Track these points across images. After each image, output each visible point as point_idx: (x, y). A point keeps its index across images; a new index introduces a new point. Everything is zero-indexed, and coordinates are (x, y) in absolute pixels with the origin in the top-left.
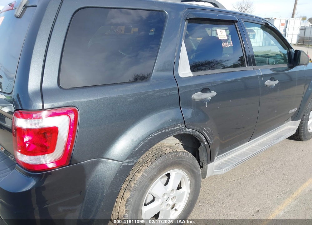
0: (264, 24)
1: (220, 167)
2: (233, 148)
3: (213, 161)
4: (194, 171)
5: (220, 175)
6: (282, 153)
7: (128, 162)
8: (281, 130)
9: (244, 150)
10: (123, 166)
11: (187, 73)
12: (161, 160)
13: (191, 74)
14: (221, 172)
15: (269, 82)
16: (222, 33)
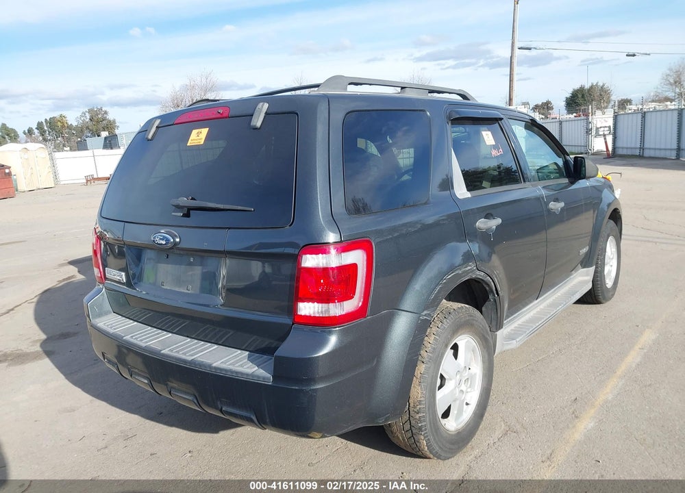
0: (530, 121)
1: (510, 337)
2: (518, 311)
3: (502, 327)
4: (487, 338)
5: (512, 350)
6: (576, 323)
7: (425, 315)
8: (572, 284)
9: (532, 314)
10: (422, 320)
11: (464, 193)
12: (452, 318)
13: (468, 195)
14: (514, 344)
15: (553, 205)
16: (488, 137)
